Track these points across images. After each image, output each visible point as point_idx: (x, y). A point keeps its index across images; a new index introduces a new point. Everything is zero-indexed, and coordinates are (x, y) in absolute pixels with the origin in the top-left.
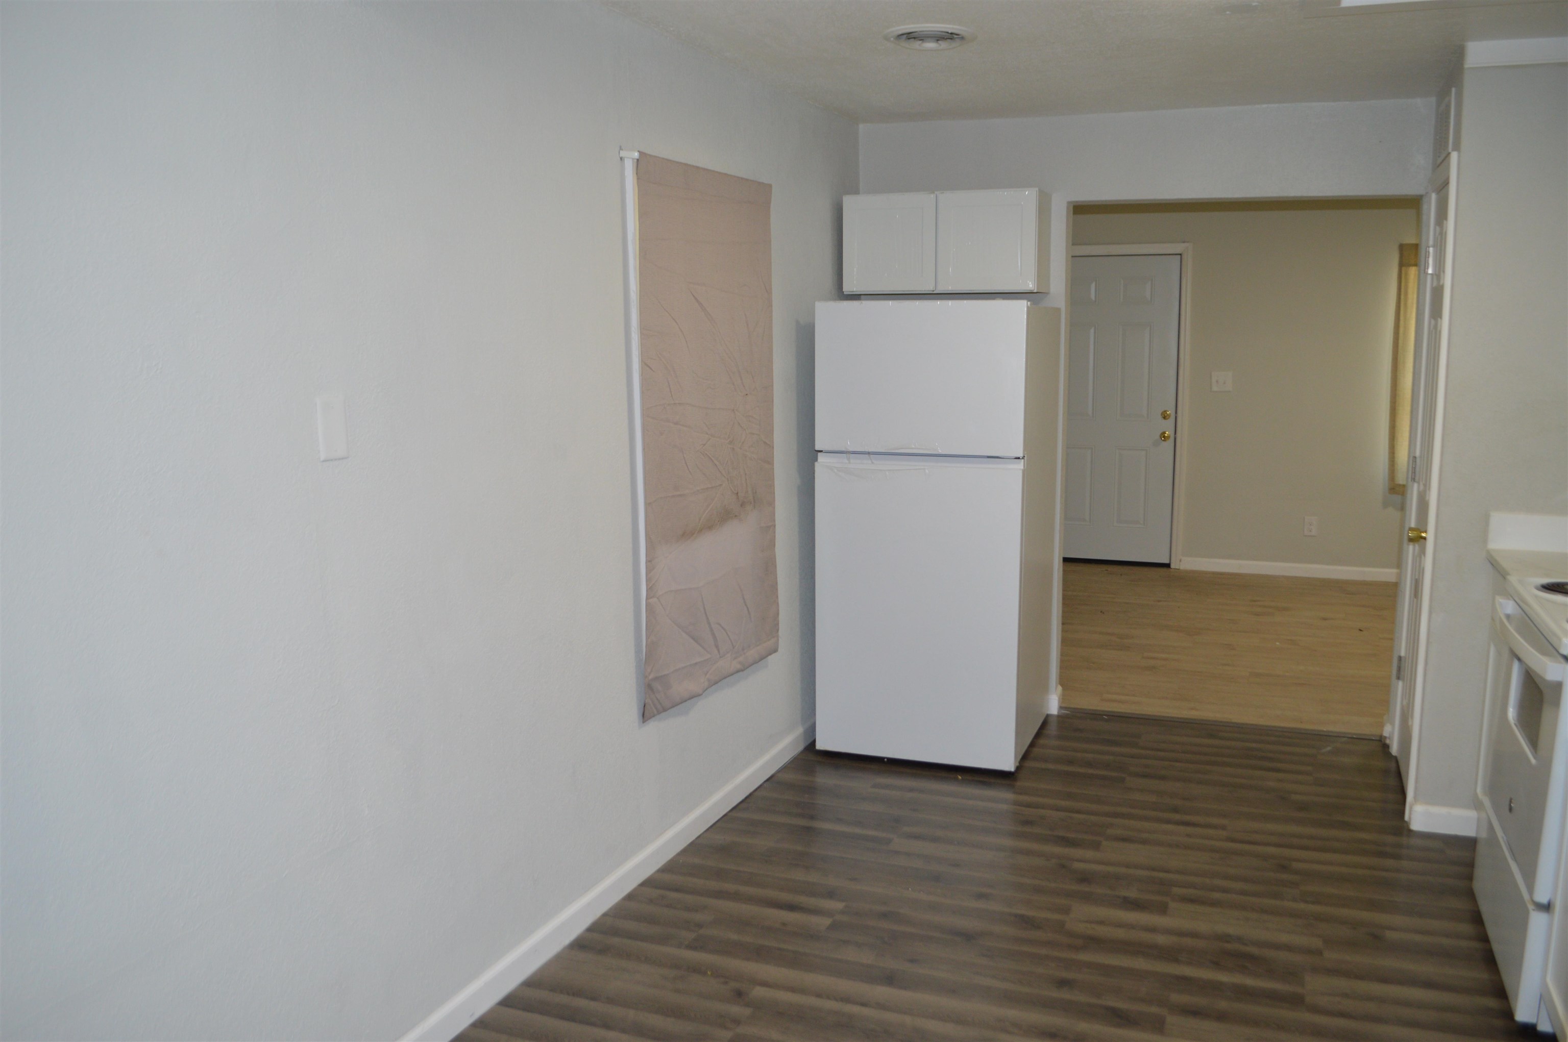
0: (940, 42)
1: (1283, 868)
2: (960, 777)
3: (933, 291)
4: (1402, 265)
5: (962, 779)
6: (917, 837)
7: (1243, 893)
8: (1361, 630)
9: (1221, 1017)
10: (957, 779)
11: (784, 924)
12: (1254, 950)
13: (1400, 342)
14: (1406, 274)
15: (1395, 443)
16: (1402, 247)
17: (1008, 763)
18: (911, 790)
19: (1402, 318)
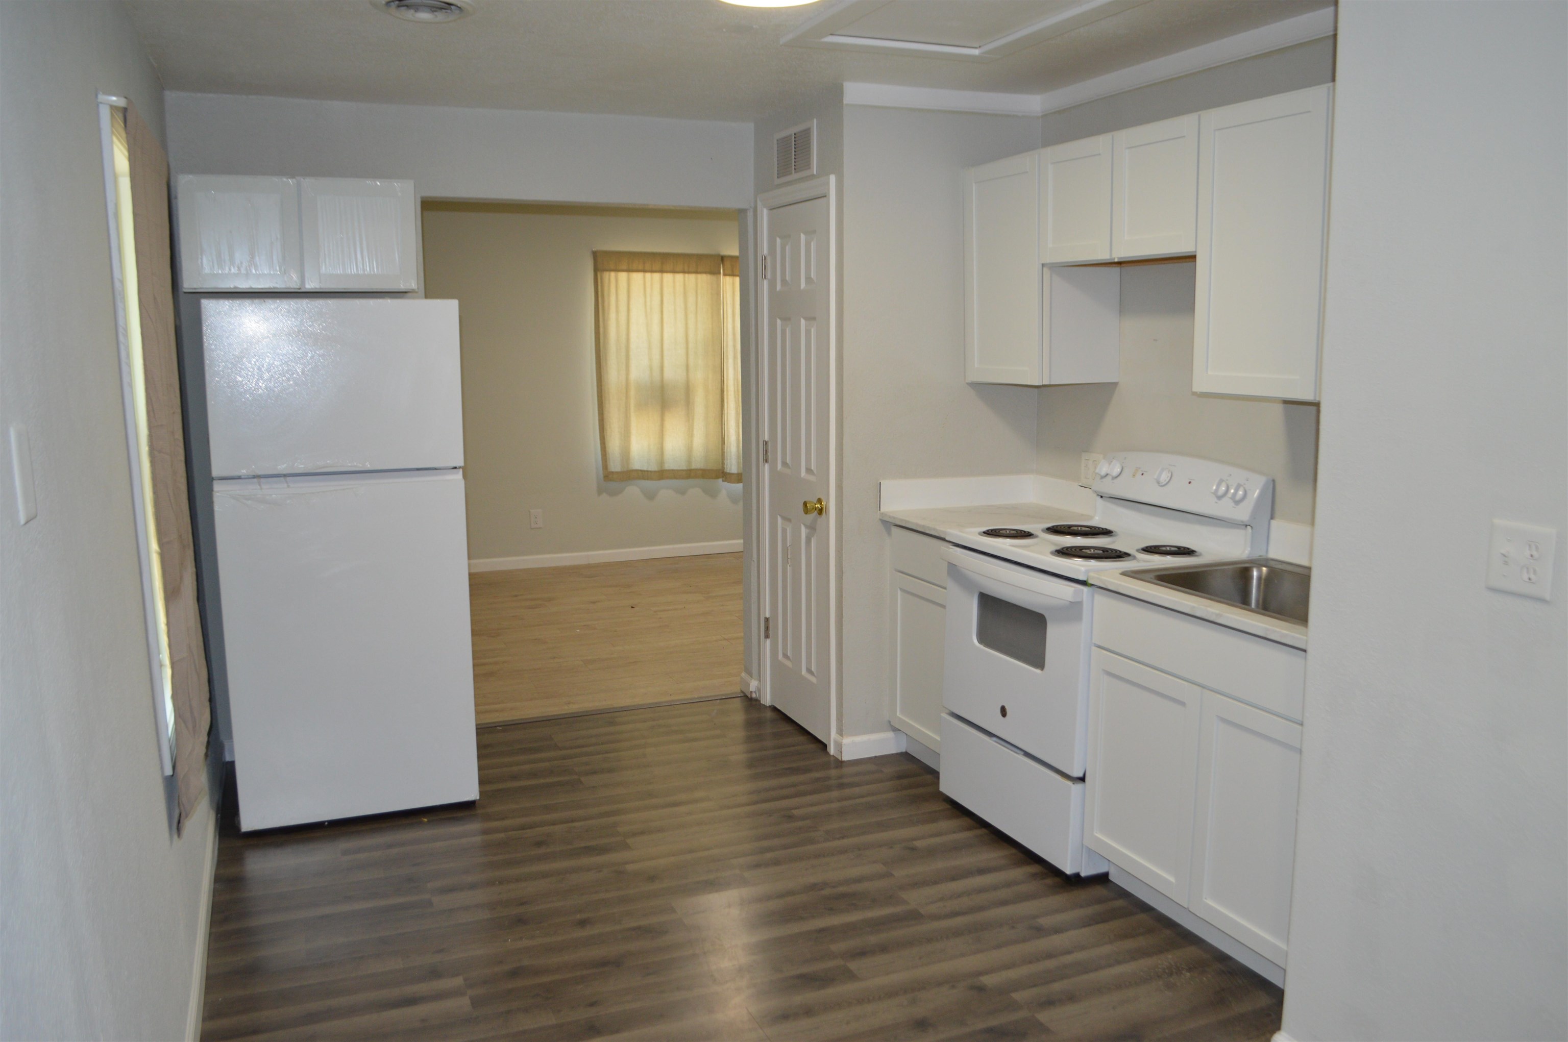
0: (436, 13)
1: (790, 818)
2: (425, 820)
3: (300, 289)
4: (596, 270)
5: (429, 821)
6: (452, 890)
7: (785, 847)
8: (632, 607)
9: (883, 949)
10: (422, 823)
11: (423, 1021)
12: (842, 889)
13: (602, 341)
14: (602, 279)
15: (605, 434)
16: (595, 255)
17: (470, 791)
18: (390, 846)
19: (601, 320)
